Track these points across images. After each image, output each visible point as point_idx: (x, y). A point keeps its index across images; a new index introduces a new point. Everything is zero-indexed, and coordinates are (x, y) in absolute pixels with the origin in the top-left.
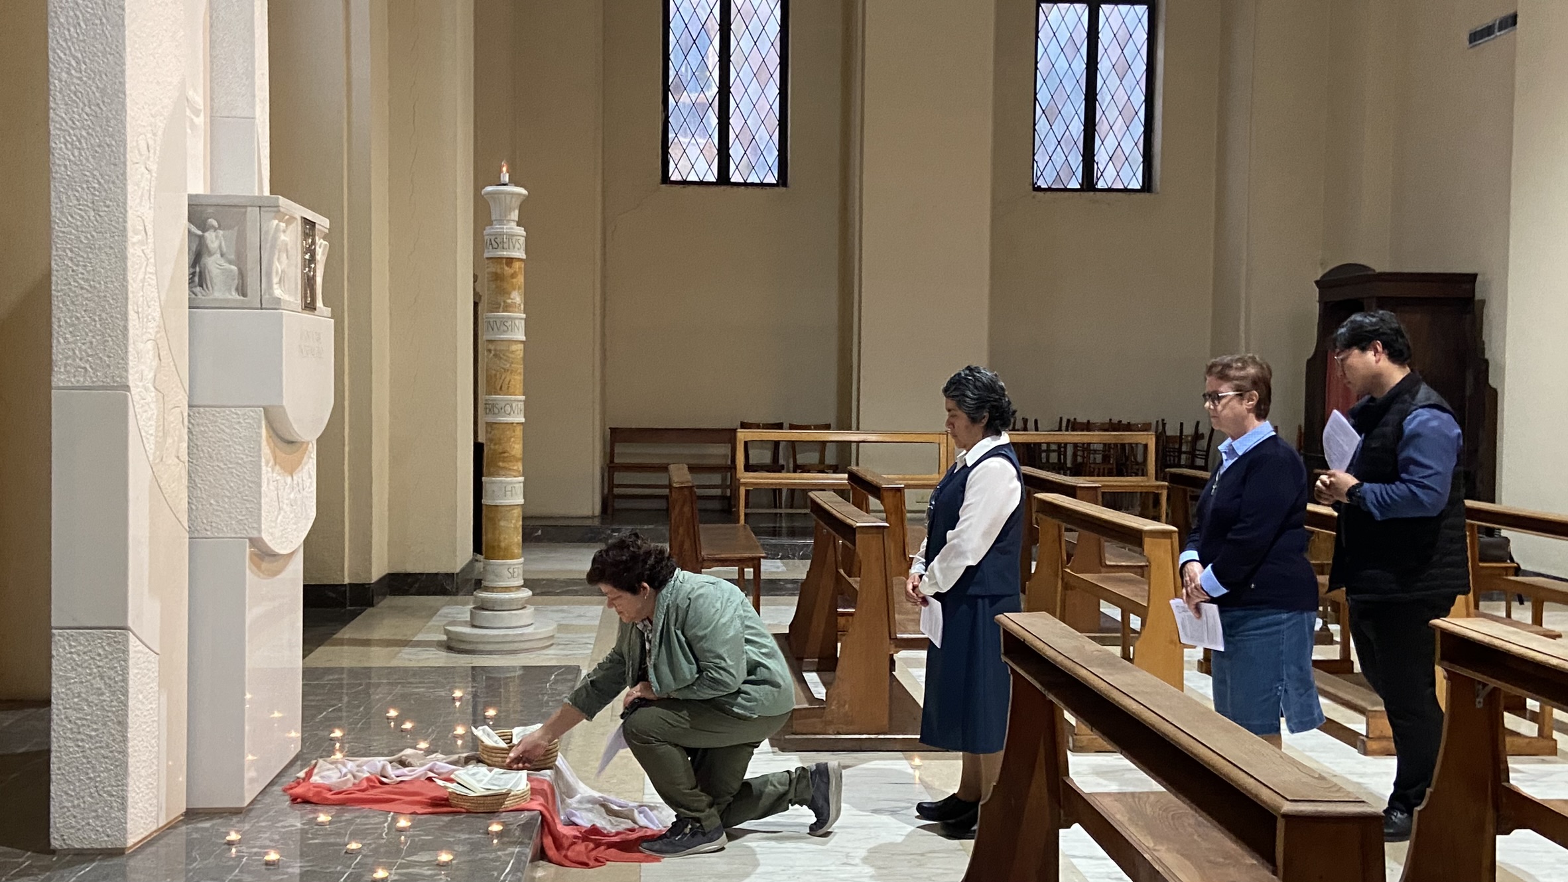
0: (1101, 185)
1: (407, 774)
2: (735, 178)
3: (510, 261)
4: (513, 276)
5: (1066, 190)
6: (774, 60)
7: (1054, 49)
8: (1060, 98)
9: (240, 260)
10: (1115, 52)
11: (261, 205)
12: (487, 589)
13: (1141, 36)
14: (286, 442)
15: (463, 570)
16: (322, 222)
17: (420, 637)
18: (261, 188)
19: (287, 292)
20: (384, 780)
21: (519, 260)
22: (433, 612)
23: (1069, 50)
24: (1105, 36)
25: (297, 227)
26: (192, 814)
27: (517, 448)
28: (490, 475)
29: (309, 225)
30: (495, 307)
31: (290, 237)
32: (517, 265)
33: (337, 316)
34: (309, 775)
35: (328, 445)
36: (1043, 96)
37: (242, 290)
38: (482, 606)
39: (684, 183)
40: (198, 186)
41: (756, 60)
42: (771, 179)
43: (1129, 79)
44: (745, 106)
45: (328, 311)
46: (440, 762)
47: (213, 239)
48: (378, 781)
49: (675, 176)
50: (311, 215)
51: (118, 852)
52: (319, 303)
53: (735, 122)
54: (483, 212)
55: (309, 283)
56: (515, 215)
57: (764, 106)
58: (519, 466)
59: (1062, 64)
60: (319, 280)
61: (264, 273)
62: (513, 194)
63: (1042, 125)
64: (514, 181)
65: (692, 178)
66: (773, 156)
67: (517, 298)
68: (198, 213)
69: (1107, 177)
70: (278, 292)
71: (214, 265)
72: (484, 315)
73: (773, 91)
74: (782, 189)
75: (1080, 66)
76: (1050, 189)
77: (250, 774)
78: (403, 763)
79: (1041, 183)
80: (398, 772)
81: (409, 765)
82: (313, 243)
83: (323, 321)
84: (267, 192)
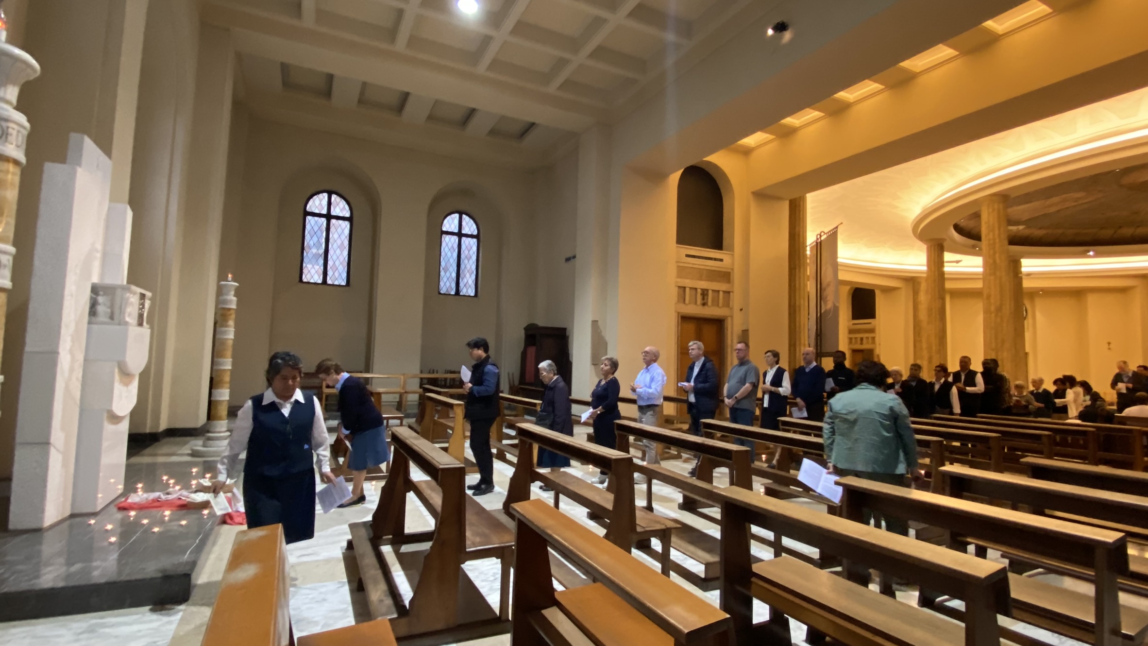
0: (461, 294)
1: (170, 497)
2: (329, 282)
3: (229, 309)
4: (231, 315)
5: (450, 295)
6: (346, 243)
7: (447, 249)
8: (448, 265)
9: (112, 307)
10: (467, 252)
11: (123, 288)
12: (212, 432)
13: (475, 248)
14: (126, 374)
15: (202, 426)
16: (149, 294)
17: (180, 452)
18: (123, 281)
19: (131, 318)
20: (159, 500)
21: (234, 309)
22: (186, 443)
23: (452, 250)
24: (463, 247)
25: (138, 297)
26: (72, 516)
27: (227, 378)
28: (215, 389)
29: (143, 296)
30: (222, 326)
31: (134, 300)
32: (232, 312)
33: (152, 328)
34: (127, 499)
35: (144, 376)
36: (443, 264)
37: (112, 317)
38: (210, 439)
39: (308, 283)
40: (95, 279)
41: (339, 242)
42: (344, 283)
43: (471, 262)
44: (335, 257)
45: (148, 326)
46: (185, 493)
47: (100, 299)
48: (157, 500)
49: (305, 280)
50: (143, 291)
51: (38, 531)
52: (145, 324)
53: (330, 263)
54: (220, 291)
55: (141, 316)
56: (233, 293)
57: (341, 259)
58: (228, 385)
59: (449, 254)
60: (145, 315)
61: (122, 312)
62: (232, 285)
63: (442, 273)
64: (234, 280)
65: (312, 281)
66: (345, 275)
67: (231, 323)
68: (95, 290)
69: (463, 292)
70: (127, 319)
71: (101, 309)
72: (218, 329)
73: (346, 253)
74: (347, 288)
75: (455, 254)
76: (444, 294)
77: (100, 501)
78: (168, 494)
79: (442, 292)
80: (165, 497)
81: (171, 494)
82: (144, 302)
83: (146, 331)
84: (125, 282)
